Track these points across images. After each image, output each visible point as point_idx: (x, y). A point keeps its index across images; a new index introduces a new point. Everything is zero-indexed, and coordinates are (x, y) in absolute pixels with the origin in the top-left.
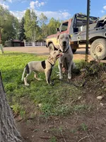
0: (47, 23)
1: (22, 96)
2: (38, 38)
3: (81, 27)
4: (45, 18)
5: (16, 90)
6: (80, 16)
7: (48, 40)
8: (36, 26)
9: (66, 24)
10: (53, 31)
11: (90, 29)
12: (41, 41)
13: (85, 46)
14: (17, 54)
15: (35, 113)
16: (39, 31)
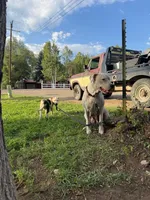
0: (73, 59)
1: (30, 158)
2: (60, 78)
3: (118, 64)
4: (70, 52)
5: (23, 149)
6: (115, 49)
7: (72, 81)
8: (58, 63)
9: (96, 60)
10: (80, 68)
11: (127, 66)
12: (63, 81)
13: (121, 88)
14: (30, 98)
15: (49, 183)
16: (62, 69)
